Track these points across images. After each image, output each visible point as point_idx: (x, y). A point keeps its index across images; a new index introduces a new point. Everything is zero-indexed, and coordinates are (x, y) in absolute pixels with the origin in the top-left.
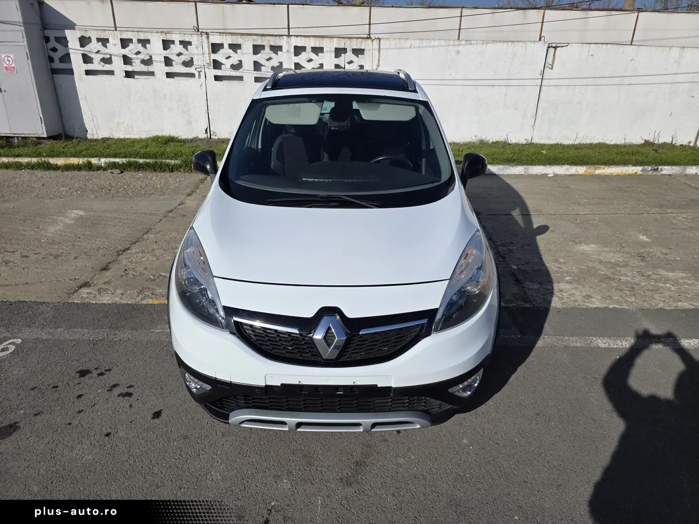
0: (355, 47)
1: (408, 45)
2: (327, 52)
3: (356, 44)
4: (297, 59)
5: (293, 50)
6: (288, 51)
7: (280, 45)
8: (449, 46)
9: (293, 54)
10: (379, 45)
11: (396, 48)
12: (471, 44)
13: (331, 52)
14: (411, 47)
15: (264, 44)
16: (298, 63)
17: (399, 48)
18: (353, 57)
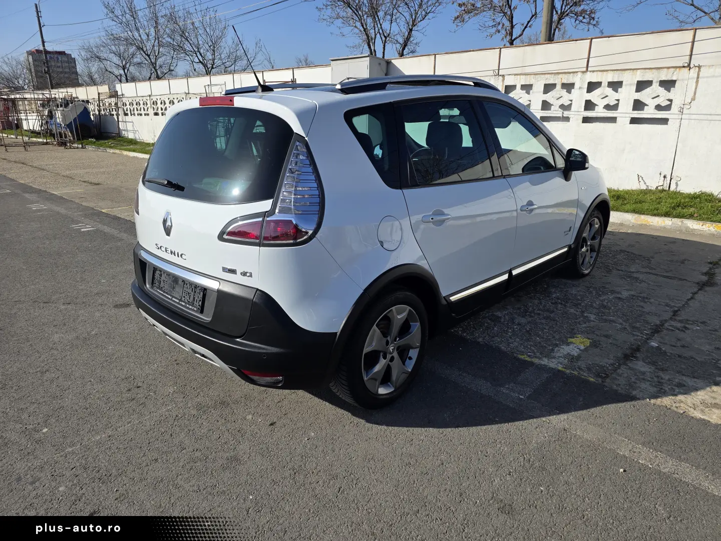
0: (664, 78)
2: (626, 85)
3: (665, 76)
4: (589, 96)
5: (586, 86)
6: (580, 88)
7: (572, 82)
9: (586, 90)
10: (698, 75)
13: (631, 85)
15: (556, 82)
16: (590, 100)
18: (661, 91)
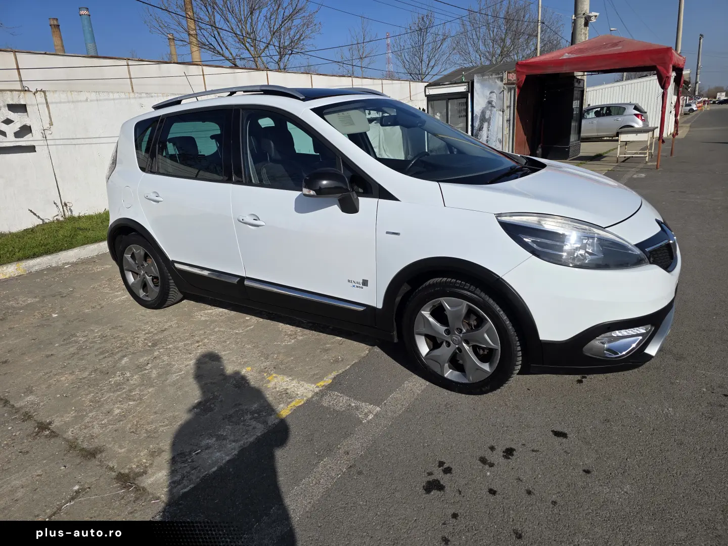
0: (11, 102)
1: (85, 98)
3: (11, 98)
8: (130, 98)
10: (46, 99)
11: (69, 102)
12: (152, 97)
14: (87, 100)
17: (73, 102)
